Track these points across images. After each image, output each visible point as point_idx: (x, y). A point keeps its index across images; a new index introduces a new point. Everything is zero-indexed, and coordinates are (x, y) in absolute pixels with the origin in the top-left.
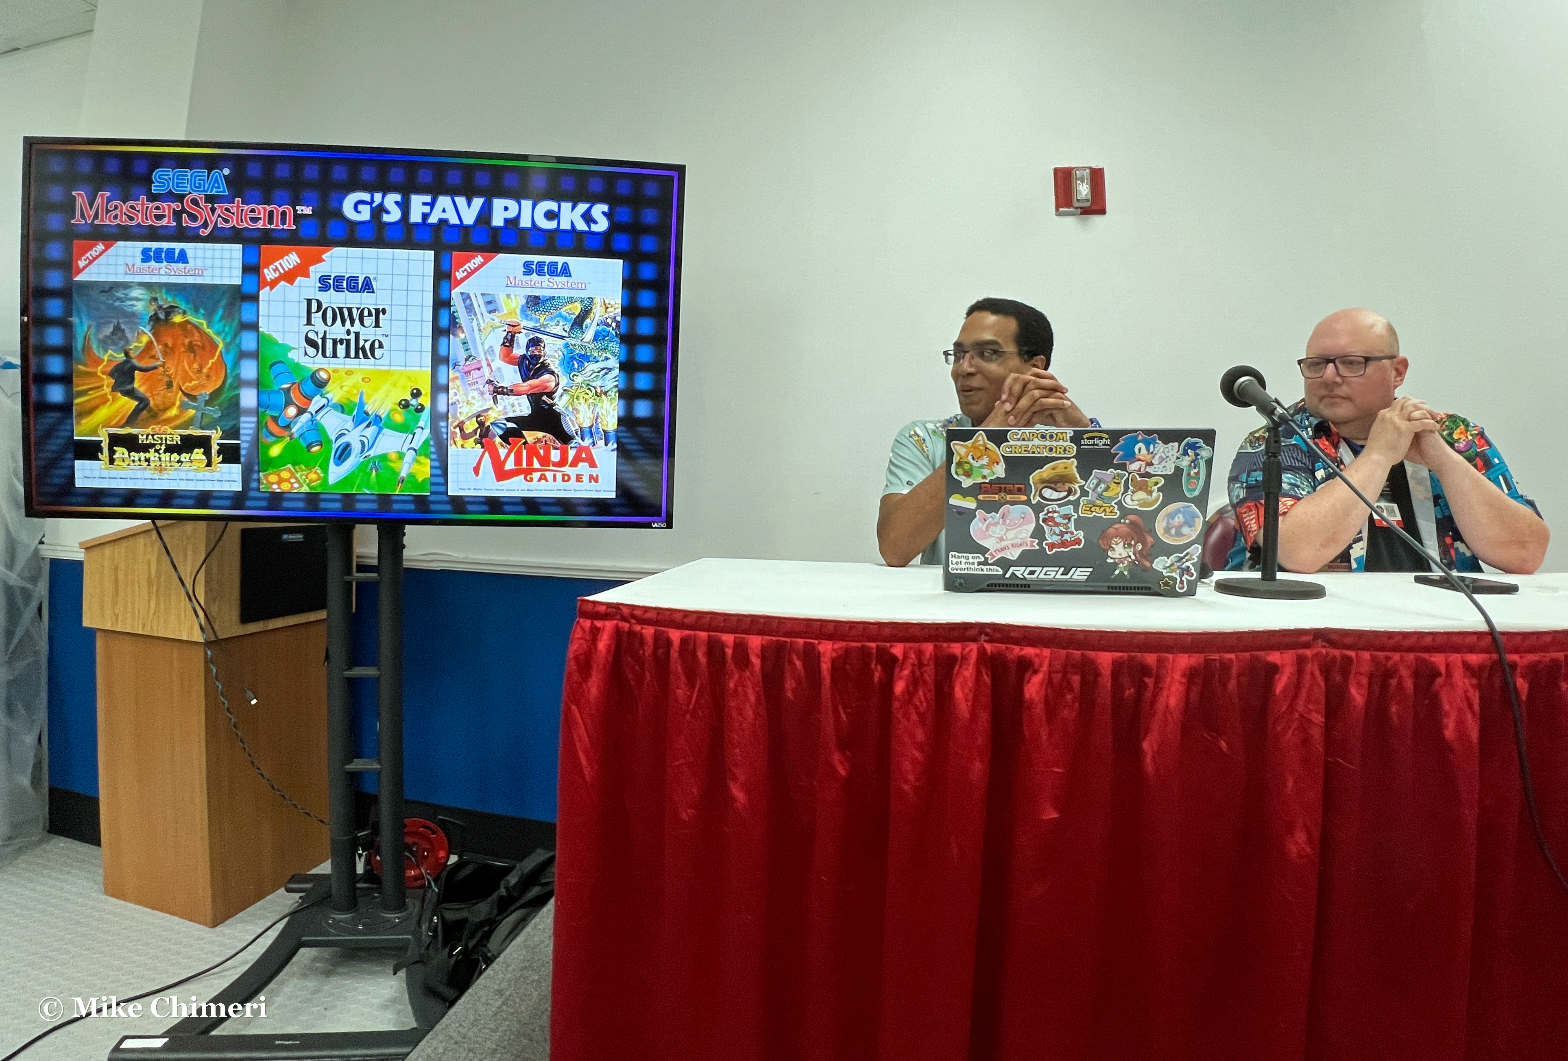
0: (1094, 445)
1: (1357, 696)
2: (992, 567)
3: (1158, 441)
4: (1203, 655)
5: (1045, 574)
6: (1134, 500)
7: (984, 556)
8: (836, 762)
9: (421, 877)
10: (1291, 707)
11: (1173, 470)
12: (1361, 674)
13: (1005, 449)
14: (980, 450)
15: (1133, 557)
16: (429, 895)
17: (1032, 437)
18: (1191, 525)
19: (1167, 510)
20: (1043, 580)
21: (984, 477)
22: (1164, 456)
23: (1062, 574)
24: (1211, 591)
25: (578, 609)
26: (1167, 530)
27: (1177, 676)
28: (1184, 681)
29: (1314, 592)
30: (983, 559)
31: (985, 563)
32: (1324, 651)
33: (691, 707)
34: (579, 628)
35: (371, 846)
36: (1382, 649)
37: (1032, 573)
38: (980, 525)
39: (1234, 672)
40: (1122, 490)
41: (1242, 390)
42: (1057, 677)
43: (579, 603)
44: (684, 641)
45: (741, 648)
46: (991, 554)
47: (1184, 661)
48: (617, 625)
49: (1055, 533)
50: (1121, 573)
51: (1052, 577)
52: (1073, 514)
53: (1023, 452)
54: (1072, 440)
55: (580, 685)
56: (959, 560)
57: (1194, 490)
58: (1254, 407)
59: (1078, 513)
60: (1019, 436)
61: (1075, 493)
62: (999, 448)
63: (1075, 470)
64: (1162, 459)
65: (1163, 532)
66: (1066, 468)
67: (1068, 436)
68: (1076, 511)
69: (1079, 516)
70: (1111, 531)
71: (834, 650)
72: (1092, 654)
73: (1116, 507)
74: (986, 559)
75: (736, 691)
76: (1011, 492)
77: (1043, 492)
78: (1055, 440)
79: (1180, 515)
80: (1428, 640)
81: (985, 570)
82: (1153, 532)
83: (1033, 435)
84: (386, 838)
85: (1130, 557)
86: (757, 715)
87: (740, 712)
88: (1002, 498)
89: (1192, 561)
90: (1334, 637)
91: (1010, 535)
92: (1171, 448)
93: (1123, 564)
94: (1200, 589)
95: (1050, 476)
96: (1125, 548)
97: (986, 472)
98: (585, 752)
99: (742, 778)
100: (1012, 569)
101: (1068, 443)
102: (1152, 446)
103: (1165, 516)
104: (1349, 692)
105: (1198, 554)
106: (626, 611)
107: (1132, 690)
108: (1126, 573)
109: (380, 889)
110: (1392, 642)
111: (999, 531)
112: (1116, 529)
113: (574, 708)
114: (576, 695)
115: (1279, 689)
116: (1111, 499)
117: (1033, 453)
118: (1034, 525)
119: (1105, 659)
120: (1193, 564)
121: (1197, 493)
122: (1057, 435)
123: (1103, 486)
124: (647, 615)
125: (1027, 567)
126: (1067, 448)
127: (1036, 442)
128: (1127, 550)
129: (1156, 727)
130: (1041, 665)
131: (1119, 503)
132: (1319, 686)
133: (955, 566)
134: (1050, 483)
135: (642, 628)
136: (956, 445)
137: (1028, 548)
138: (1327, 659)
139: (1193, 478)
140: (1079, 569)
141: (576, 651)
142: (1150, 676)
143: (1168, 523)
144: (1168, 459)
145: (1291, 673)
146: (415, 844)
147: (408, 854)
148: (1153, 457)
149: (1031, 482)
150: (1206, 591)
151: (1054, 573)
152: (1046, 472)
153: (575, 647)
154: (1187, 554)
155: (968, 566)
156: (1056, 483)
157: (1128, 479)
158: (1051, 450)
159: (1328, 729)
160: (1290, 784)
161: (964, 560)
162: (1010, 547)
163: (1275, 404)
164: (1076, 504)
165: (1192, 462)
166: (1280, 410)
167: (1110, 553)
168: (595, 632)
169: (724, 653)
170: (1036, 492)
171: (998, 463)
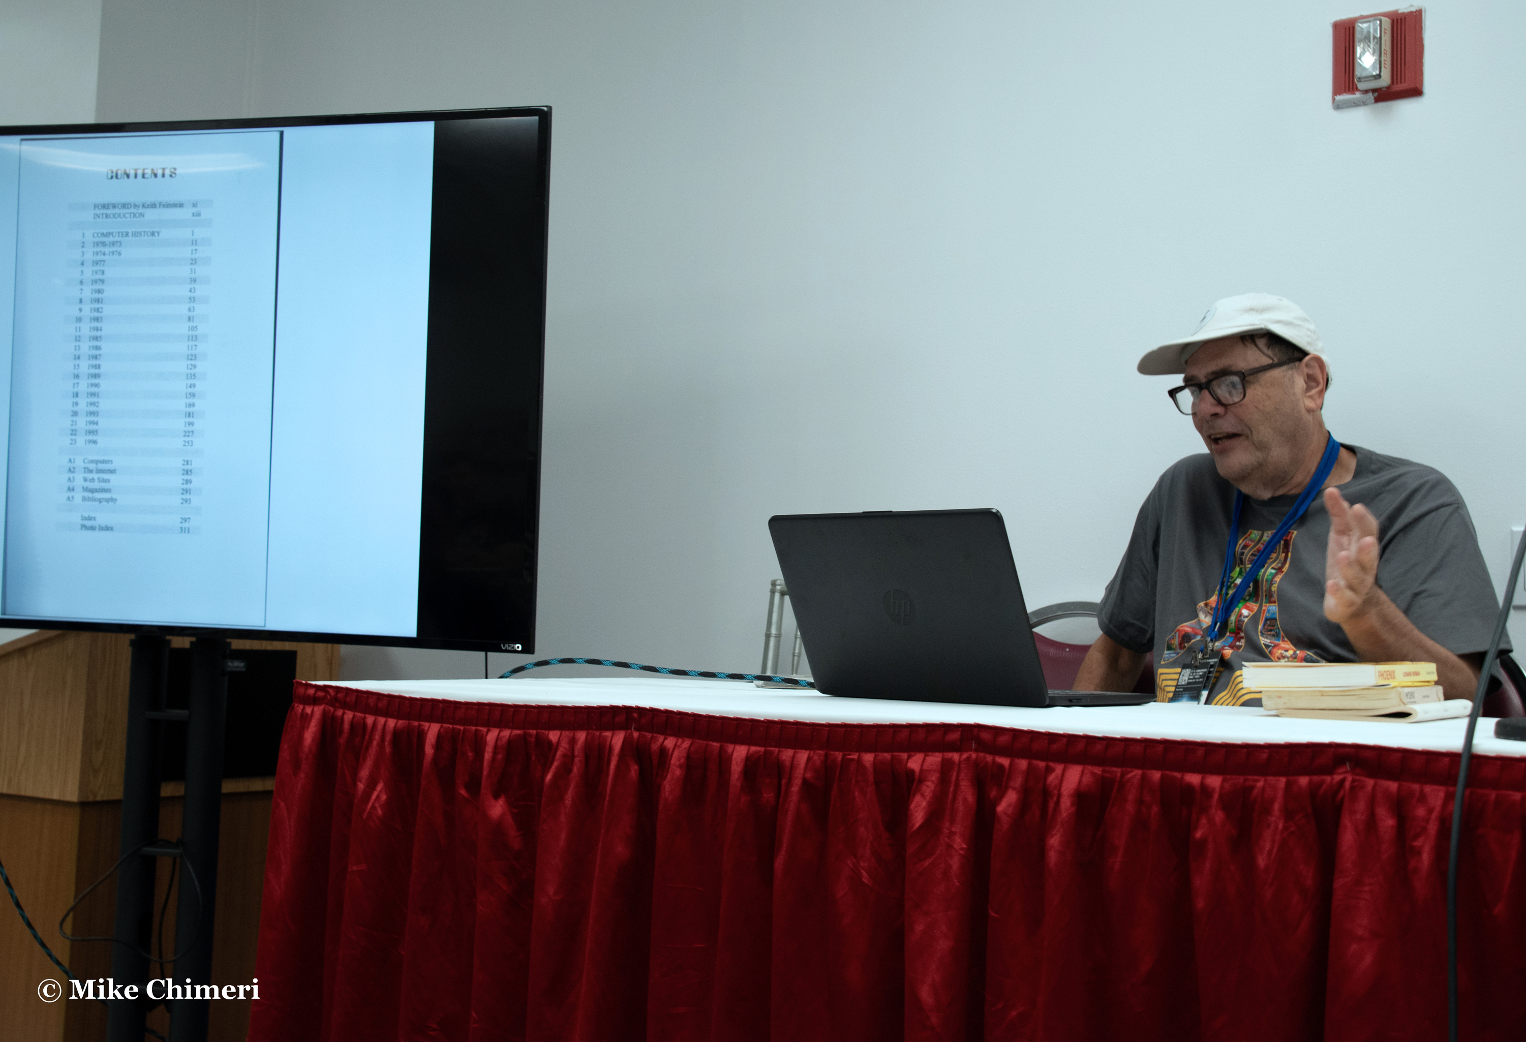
32: (975, 756)
36: (1044, 757)
45: (421, 738)
48: (324, 709)
55: (291, 779)
106: (332, 694)
113: (282, 804)
114: (286, 791)
124: (349, 699)
138: (980, 769)
145: (932, 789)
153: (289, 736)
168: (306, 718)
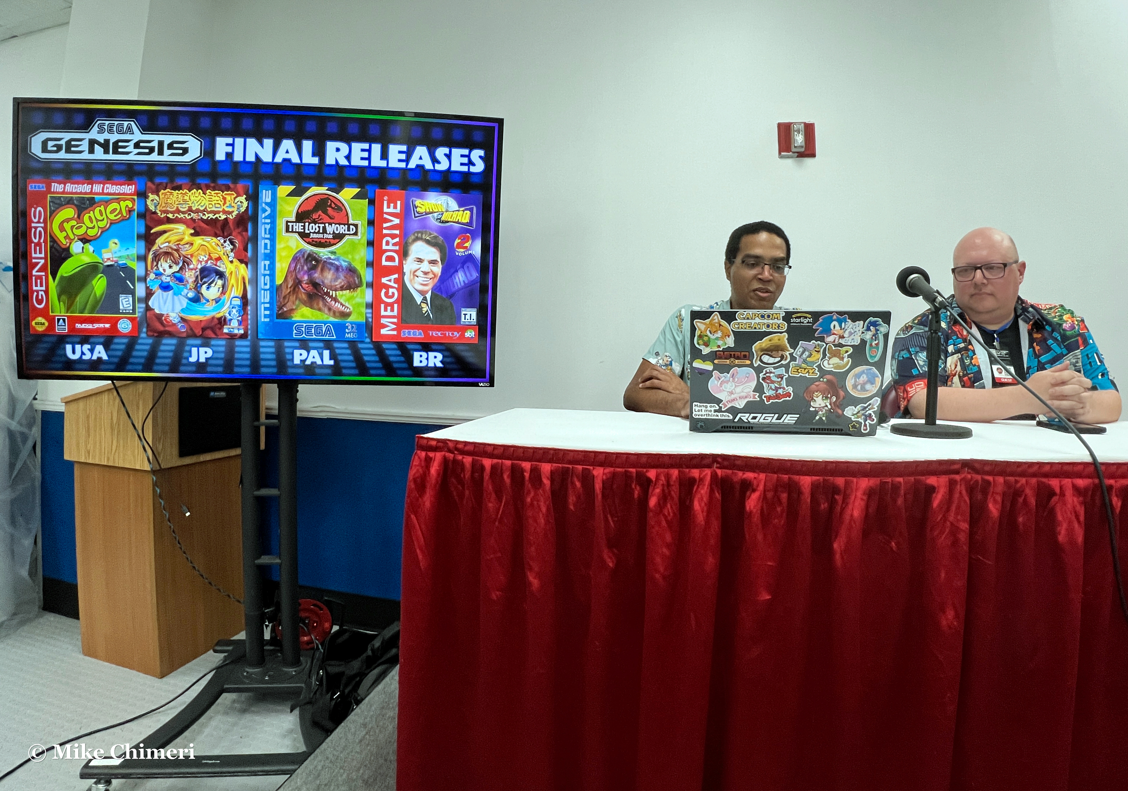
0: (800, 322)
1: (994, 509)
2: (724, 414)
3: (848, 320)
4: (879, 479)
5: (764, 419)
6: (830, 364)
7: (719, 406)
8: (606, 557)
9: (311, 642)
10: (945, 519)
11: (859, 342)
12: (997, 493)
13: (734, 326)
14: (716, 327)
15: (829, 407)
16: (317, 655)
17: (754, 317)
18: (872, 383)
19: (855, 371)
20: (762, 424)
21: (719, 346)
22: (853, 331)
23: (777, 419)
24: (887, 432)
25: (416, 444)
26: (855, 386)
27: (859, 494)
28: (865, 498)
29: (964, 434)
30: (718, 408)
31: (720, 410)
32: (969, 476)
33: (499, 516)
34: (416, 457)
35: (275, 619)
36: (1012, 474)
37: (754, 418)
38: (716, 382)
39: (902, 492)
40: (822, 356)
41: (913, 285)
42: (770, 495)
43: (416, 440)
44: (493, 467)
45: (535, 472)
46: (724, 404)
47: (864, 483)
48: (445, 455)
49: (771, 388)
50: (821, 418)
51: (769, 421)
52: (785, 374)
53: (747, 328)
54: (784, 319)
55: (417, 500)
56: (700, 408)
57: (875, 357)
58: (921, 297)
59: (788, 373)
60: (744, 316)
61: (786, 360)
62: (730, 325)
63: (786, 341)
64: (851, 334)
65: (851, 387)
66: (779, 340)
67: (781, 316)
68: (787, 371)
69: (789, 375)
70: (813, 386)
71: (603, 474)
72: (796, 478)
73: (817, 369)
74: (721, 408)
75: (532, 504)
76: (738, 358)
77: (762, 357)
78: (772, 319)
79: (865, 376)
80: (1047, 468)
81: (719, 416)
82: (844, 387)
83: (755, 315)
84: (285, 614)
85: (827, 406)
86: (547, 522)
87: (535, 521)
88: (732, 362)
89: (873, 410)
90: (977, 465)
91: (738, 390)
92: (857, 325)
93: (822, 411)
94: (879, 431)
95: (769, 345)
96: (823, 400)
97: (720, 343)
98: (421, 550)
99: (536, 569)
100: (739, 415)
101: (781, 321)
102: (843, 324)
103: (853, 376)
104: (988, 506)
105: (878, 404)
106: (450, 445)
107: (826, 505)
108: (824, 418)
109: (281, 651)
110: (1019, 470)
111: (729, 387)
112: (817, 386)
113: (412, 516)
114: (414, 507)
115: (935, 503)
116: (814, 363)
117: (755, 328)
118: (755, 382)
119: (806, 481)
120: (873, 412)
121: (877, 359)
122: (773, 315)
123: (807, 353)
124: (467, 448)
125: (750, 414)
126: (780, 325)
127: (757, 320)
128: (825, 401)
129: (843, 531)
130: (758, 486)
131: (819, 366)
132: (965, 501)
133: (697, 413)
134: (767, 351)
135: (463, 458)
136: (698, 323)
137: (751, 399)
138: (972, 483)
139: (874, 348)
140: (790, 416)
141: (414, 474)
142: (838, 494)
143: (856, 381)
144: (856, 333)
145: (945, 493)
146: (307, 618)
147: (302, 625)
148: (845, 332)
149: (753, 350)
150: (884, 432)
151: (771, 419)
152: (764, 342)
153: (414, 472)
154: (870, 404)
155: (707, 413)
156: (772, 351)
157: (826, 347)
158: (768, 326)
159: (972, 534)
160: (943, 575)
161: (704, 409)
162: (738, 398)
163: (936, 294)
164: (787, 367)
165: (873, 336)
166: (940, 299)
167: (812, 403)
168: (428, 461)
169: (523, 477)
170: (757, 358)
171: (729, 337)
